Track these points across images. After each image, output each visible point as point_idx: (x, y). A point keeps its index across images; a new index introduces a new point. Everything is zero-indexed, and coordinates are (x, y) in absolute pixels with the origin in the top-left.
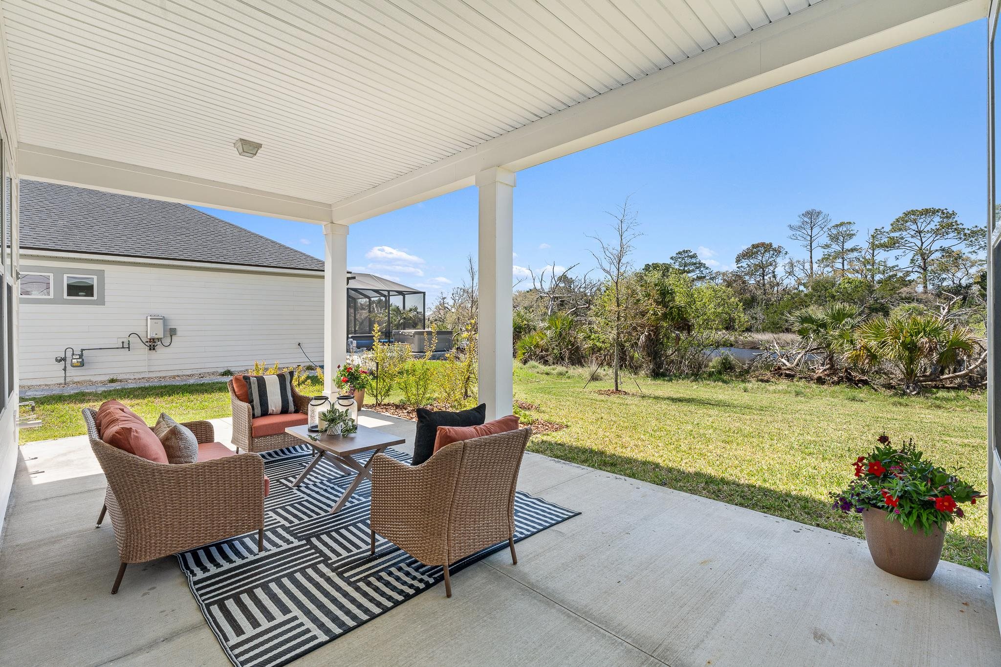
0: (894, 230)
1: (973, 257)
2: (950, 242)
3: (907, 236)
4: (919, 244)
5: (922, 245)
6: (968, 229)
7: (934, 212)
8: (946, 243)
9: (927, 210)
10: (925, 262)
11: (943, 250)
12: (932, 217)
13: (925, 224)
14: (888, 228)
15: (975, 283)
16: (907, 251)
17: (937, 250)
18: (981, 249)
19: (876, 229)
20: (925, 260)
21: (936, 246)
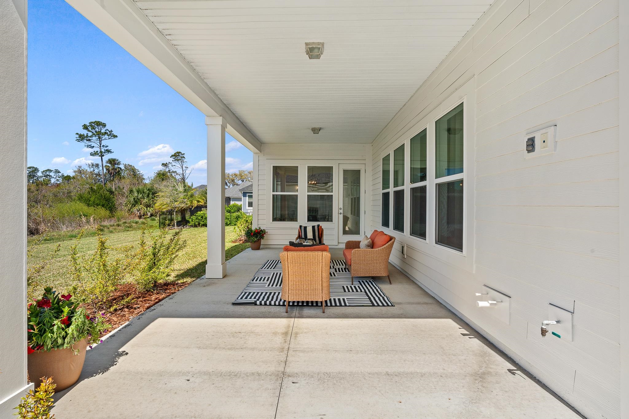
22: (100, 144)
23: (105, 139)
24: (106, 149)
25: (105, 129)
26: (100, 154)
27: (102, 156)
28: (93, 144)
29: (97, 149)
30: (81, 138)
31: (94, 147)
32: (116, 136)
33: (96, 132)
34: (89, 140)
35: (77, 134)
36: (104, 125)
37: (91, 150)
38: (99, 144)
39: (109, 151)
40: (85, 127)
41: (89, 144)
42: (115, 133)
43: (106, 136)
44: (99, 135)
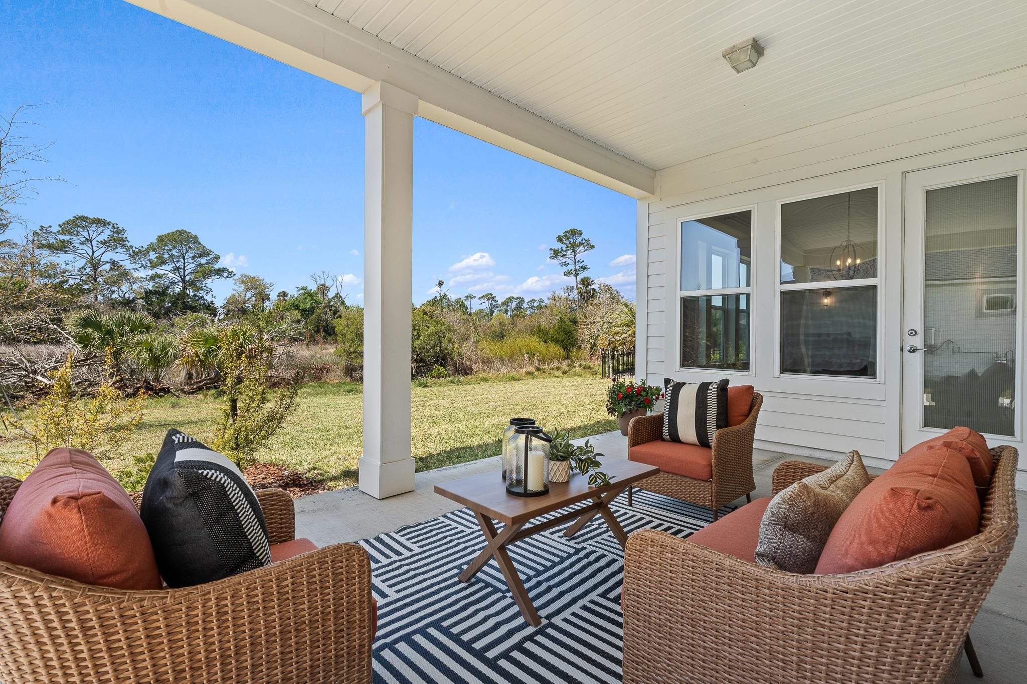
0: (63, 233)
1: (136, 274)
2: (120, 256)
3: (76, 242)
4: (90, 253)
5: (93, 254)
6: (136, 248)
7: (105, 223)
8: (116, 257)
9: (99, 219)
10: (95, 272)
11: (113, 263)
12: (103, 228)
13: (95, 234)
14: (55, 229)
15: (141, 298)
16: (78, 258)
17: (107, 262)
18: (143, 268)
19: (42, 227)
20: (96, 270)
21: (106, 257)
22: (575, 259)
23: (580, 252)
24: (581, 265)
25: (581, 238)
26: (574, 273)
27: (577, 275)
28: (568, 261)
29: (571, 267)
30: (556, 253)
31: (568, 264)
32: (593, 247)
33: (570, 243)
34: (564, 256)
35: (551, 249)
36: (580, 233)
37: (565, 269)
38: (573, 259)
39: (584, 268)
40: (560, 239)
41: (564, 261)
42: (592, 242)
43: (581, 248)
44: (573, 247)
